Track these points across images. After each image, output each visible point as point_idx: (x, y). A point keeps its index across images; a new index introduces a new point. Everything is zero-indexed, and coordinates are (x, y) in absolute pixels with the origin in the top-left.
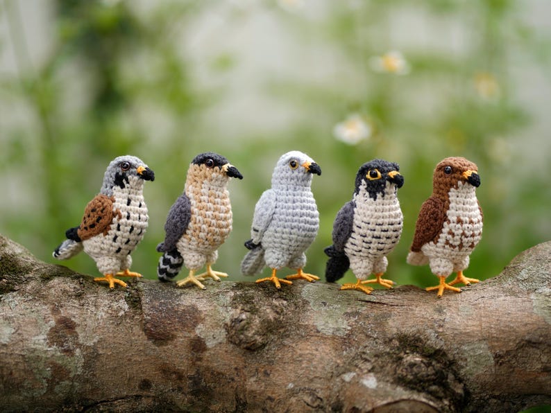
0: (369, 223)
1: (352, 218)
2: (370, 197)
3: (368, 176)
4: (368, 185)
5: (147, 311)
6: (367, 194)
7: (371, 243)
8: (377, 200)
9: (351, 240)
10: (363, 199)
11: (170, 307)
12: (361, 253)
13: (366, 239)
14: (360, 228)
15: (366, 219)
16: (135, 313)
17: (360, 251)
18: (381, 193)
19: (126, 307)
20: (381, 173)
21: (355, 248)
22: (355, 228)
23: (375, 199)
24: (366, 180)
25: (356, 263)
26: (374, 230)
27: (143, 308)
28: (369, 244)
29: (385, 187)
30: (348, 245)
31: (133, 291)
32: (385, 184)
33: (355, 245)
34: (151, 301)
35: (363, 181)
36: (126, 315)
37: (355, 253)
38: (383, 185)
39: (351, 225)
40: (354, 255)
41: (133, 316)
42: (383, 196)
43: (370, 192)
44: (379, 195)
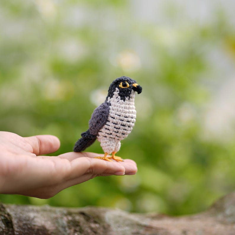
0: (120, 116)
1: (109, 112)
2: (121, 99)
3: (121, 85)
4: (120, 92)
5: (16, 229)
6: (119, 97)
7: (119, 128)
8: (126, 101)
9: (106, 126)
10: (116, 100)
11: (29, 226)
12: (111, 136)
13: (117, 126)
14: (114, 118)
15: (118, 113)
16: (8, 230)
17: (111, 134)
18: (128, 97)
19: (3, 226)
20: (129, 84)
21: (108, 132)
22: (110, 119)
23: (124, 100)
24: (119, 88)
25: (106, 142)
26: (123, 120)
27: (14, 227)
28: (118, 130)
29: (130, 93)
30: (103, 130)
31: (6, 216)
32: (131, 91)
33: (109, 129)
34: (18, 222)
35: (117, 89)
36: (3, 232)
37: (107, 135)
38: (129, 92)
39: (107, 117)
40: (106, 137)
41: (8, 233)
42: (129, 99)
43: (121, 96)
44: (127, 98)
